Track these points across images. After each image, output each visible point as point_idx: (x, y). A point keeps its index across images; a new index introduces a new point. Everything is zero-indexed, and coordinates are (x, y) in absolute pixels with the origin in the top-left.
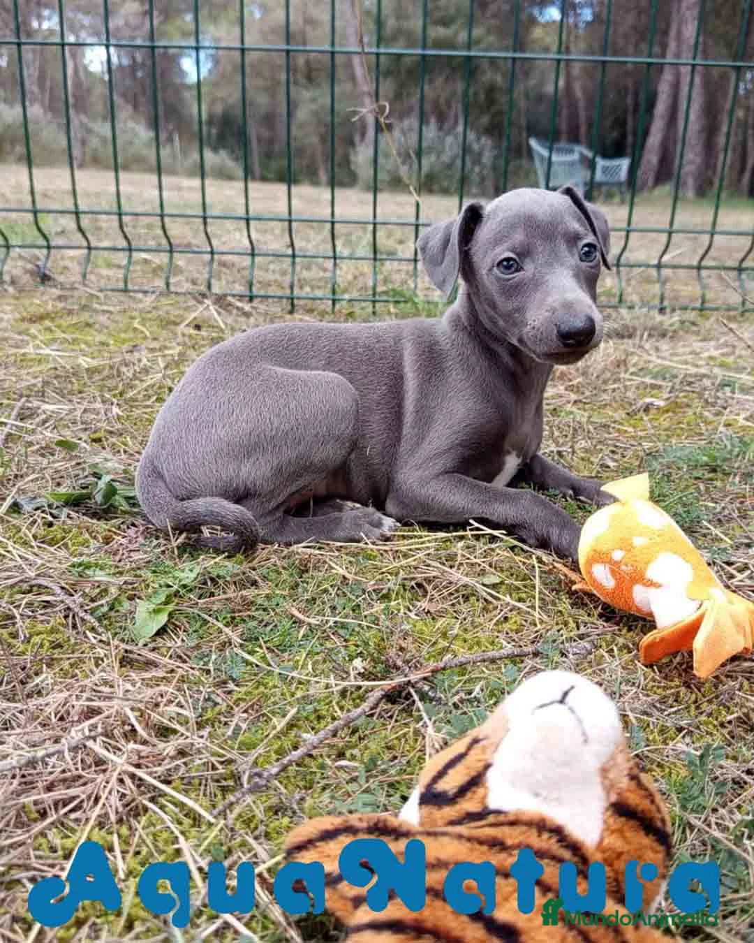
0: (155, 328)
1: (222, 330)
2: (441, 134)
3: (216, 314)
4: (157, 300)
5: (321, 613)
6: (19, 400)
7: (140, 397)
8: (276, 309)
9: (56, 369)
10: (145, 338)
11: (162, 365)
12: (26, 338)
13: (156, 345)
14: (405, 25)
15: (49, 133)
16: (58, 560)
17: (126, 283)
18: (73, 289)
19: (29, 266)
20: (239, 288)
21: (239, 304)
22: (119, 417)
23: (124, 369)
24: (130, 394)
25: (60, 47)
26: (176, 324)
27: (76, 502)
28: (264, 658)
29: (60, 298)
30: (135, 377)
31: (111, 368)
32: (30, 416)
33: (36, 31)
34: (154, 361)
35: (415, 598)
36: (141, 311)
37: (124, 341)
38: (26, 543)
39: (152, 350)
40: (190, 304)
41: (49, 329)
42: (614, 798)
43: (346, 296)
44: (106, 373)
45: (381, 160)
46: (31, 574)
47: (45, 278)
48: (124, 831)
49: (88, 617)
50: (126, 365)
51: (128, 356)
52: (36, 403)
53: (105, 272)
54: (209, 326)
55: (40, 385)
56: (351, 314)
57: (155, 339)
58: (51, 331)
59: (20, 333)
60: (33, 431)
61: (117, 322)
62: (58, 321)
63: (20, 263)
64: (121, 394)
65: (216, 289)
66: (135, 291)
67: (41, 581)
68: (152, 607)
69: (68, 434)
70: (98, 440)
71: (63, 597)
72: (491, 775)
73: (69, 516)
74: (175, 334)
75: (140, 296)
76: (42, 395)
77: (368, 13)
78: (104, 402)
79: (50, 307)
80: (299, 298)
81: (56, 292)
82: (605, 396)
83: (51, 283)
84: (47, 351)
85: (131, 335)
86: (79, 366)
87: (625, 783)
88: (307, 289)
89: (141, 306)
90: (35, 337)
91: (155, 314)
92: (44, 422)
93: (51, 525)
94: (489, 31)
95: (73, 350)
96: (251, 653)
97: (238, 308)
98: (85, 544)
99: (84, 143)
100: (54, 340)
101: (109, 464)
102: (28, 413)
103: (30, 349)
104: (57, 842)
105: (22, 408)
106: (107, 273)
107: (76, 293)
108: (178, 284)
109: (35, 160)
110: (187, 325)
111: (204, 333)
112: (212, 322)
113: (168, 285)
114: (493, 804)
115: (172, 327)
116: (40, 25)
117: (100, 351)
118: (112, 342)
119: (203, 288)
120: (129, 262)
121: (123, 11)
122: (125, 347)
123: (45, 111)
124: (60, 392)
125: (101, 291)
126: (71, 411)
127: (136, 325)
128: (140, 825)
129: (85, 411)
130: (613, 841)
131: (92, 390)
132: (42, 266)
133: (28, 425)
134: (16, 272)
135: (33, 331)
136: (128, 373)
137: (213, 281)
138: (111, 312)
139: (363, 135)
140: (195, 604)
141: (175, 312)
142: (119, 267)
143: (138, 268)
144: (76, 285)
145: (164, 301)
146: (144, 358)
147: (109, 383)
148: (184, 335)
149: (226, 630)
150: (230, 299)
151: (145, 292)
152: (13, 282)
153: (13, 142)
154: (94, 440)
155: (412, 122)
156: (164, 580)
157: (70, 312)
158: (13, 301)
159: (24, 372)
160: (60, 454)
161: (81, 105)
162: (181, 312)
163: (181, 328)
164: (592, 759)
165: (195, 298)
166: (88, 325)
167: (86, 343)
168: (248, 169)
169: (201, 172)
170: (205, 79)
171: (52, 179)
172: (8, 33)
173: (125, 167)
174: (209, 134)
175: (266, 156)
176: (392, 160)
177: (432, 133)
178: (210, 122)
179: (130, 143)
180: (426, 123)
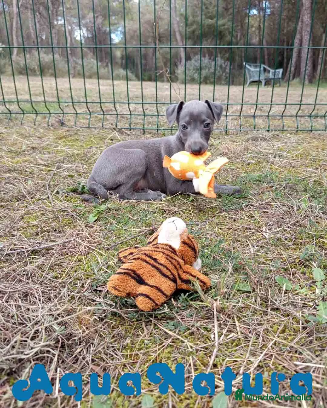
0: (98, 141)
1: (119, 141)
2: (210, 61)
3: (117, 135)
4: (99, 131)
5: (138, 216)
6: (56, 163)
7: (92, 162)
8: (138, 133)
9: (67, 154)
10: (95, 144)
11: (99, 152)
12: (58, 144)
13: (98, 146)
14: (196, 19)
15: (62, 65)
16: (69, 205)
17: (89, 125)
19: (57, 120)
20: (127, 126)
21: (126, 132)
22: (86, 168)
23: (87, 154)
24: (90, 161)
25: (65, 49)
26: (105, 139)
27: (74, 191)
28: (121, 226)
29: (68, 131)
30: (91, 156)
31: (84, 153)
32: (60, 168)
33: (56, 25)
34: (97, 151)
35: (163, 214)
36: (94, 135)
37: (88, 145)
38: (61, 201)
39: (97, 148)
40: (110, 132)
41: (64, 142)
42: (182, 240)
43: (163, 128)
44: (82, 155)
45: (187, 72)
46: (63, 207)
47: (62, 124)
48: (86, 257)
49: (77, 217)
50: (89, 153)
51: (89, 150)
52: (62, 165)
54: (115, 139)
55: (62, 159)
56: (164, 134)
57: (98, 144)
59: (56, 143)
60: (62, 172)
61: (86, 139)
62: (67, 139)
63: (54, 119)
64: (87, 161)
65: (119, 127)
66: (92, 128)
67: (65, 209)
68: (93, 215)
69: (71, 173)
70: (80, 175)
71: (71, 213)
72: (159, 237)
73: (72, 195)
74: (104, 142)
75: (93, 129)
76: (63, 162)
77: (182, 15)
78: (82, 164)
79: (64, 134)
80: (146, 129)
81: (67, 129)
82: (238, 160)
83: (64, 125)
84: (64, 149)
85: (90, 143)
86: (74, 153)
87: (186, 238)
88: (150, 126)
89: (93, 133)
90: (60, 144)
91: (98, 135)
92: (64, 170)
93: (67, 197)
94: (229, 21)
95: (72, 148)
96: (119, 225)
97: (126, 133)
98: (76, 201)
99: (74, 68)
100: (66, 145)
101: (83, 181)
103: (59, 148)
104: (71, 259)
105: (58, 166)
107: (73, 129)
108: (106, 125)
109: (57, 75)
110: (109, 139)
111: (113, 142)
112: (116, 138)
113: (103, 125)
114: (159, 242)
115: (103, 140)
116: (57, 23)
117: (80, 148)
118: (84, 145)
119: (114, 126)
120: (91, 117)
121: (88, 16)
122: (88, 147)
123: (60, 57)
124: (68, 161)
125: (81, 128)
126: (72, 167)
127: (92, 139)
128: (89, 256)
129: (76, 167)
130: (182, 249)
131: (78, 160)
132: (61, 119)
133: (60, 171)
134: (54, 122)
135: (60, 142)
136: (89, 155)
137: (118, 124)
138: (84, 135)
139: (180, 62)
140: (105, 215)
142: (87, 119)
143: (93, 119)
144: (73, 126)
145: (101, 131)
146: (94, 150)
147: (84, 158)
148: (107, 143)
149: (113, 220)
150: (123, 130)
151: (95, 128)
152: (52, 126)
153: (48, 69)
155: (198, 57)
156: (97, 209)
157: (71, 136)
158: (52, 132)
159: (57, 155)
160: (69, 178)
161: (73, 54)
162: (106, 135)
163: (107, 140)
164: (178, 232)
165: (112, 130)
166: (77, 140)
167: (76, 145)
168: (137, 76)
169: (119, 78)
170: (120, 41)
171: (63, 83)
172: (45, 26)
173: (90, 77)
174: (122, 63)
175: (144, 70)
176: (191, 71)
177: (206, 61)
178: (122, 58)
179: (92, 67)
180: (204, 56)
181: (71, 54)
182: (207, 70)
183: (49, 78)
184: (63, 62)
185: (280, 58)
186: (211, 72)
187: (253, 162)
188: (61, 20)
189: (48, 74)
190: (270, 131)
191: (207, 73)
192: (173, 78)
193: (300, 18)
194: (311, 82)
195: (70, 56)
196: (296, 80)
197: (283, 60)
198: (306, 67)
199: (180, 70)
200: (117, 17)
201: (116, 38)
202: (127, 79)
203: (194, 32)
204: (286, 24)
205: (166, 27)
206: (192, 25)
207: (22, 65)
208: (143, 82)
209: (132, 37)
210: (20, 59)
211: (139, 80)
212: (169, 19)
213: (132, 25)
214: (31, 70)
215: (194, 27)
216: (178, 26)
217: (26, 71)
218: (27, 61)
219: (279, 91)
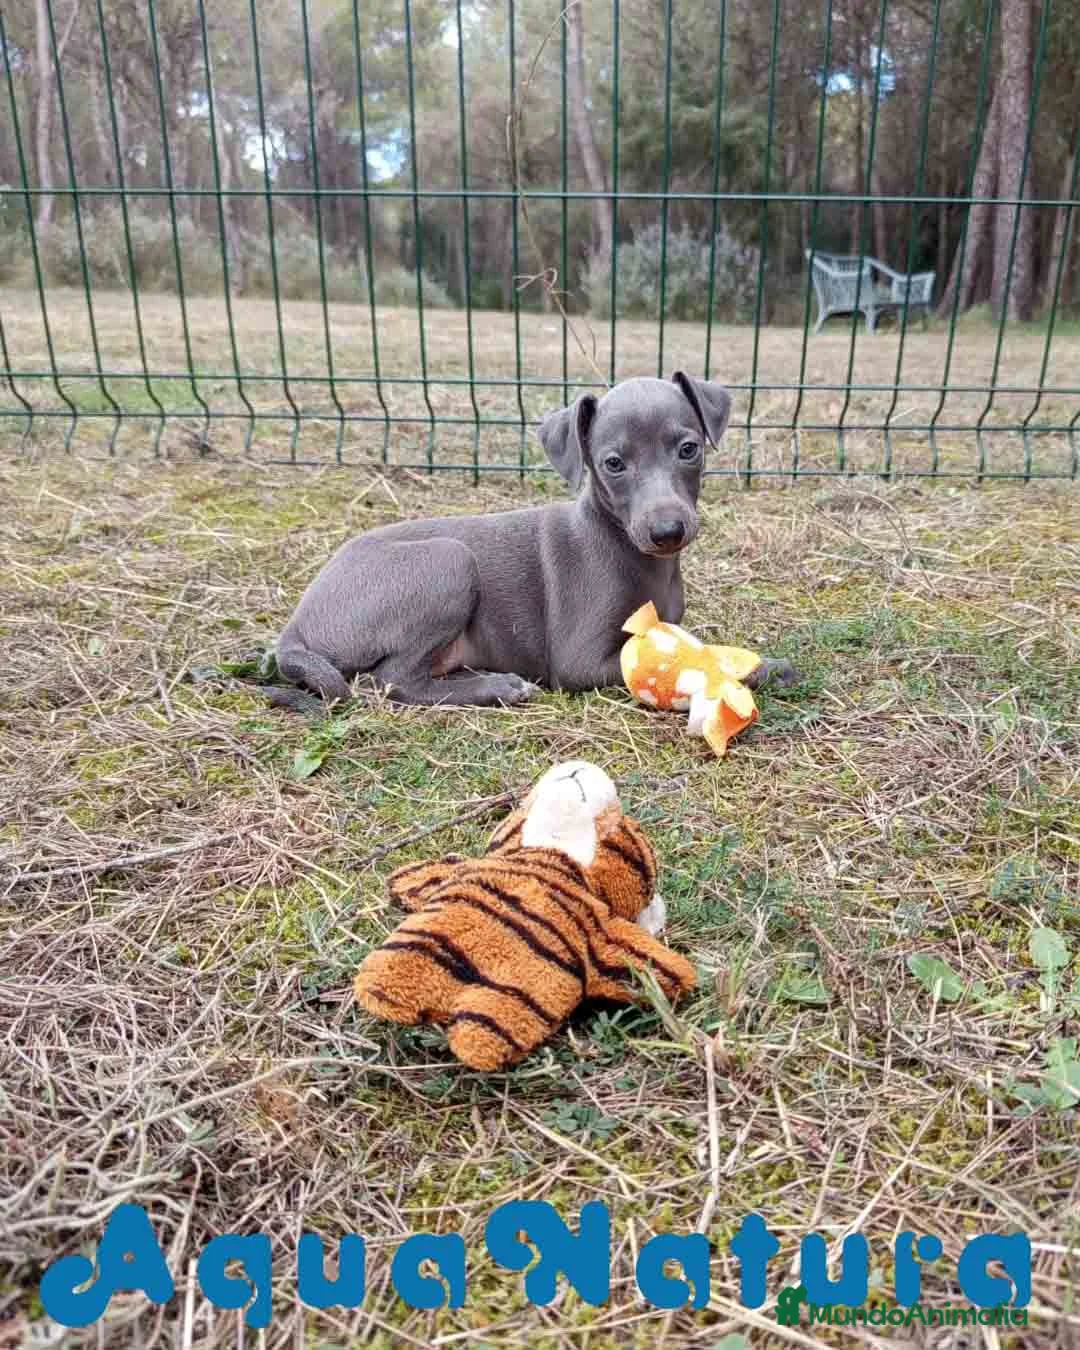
0: (323, 507)
1: (395, 506)
2: (696, 244)
3: (388, 489)
4: (327, 473)
5: (455, 758)
6: (185, 582)
7: (304, 578)
8: (457, 481)
9: (220, 551)
10: (313, 516)
11: (328, 545)
12: (189, 518)
13: (322, 524)
14: (649, 105)
15: (202, 253)
16: (228, 720)
17: (293, 452)
18: (237, 462)
19: (187, 436)
20: (421, 458)
21: (417, 477)
22: (284, 599)
23: (289, 550)
24: (295, 575)
26: (346, 500)
27: (243, 674)
28: (401, 791)
29: (223, 473)
30: (301, 559)
31: (276, 549)
32: (197, 598)
33: (182, 121)
34: (319, 542)
35: (540, 750)
36: (309, 487)
37: (289, 521)
38: (199, 707)
39: (319, 530)
40: (362, 478)
41: (210, 508)
42: (603, 837)
43: (539, 465)
44: (271, 554)
45: (620, 279)
46: (205, 727)
47: (205, 450)
48: (282, 891)
49: (254, 760)
50: (292, 546)
51: (293, 537)
52: (201, 585)
53: (271, 441)
54: (382, 502)
55: (205, 568)
56: (542, 487)
57: (323, 518)
58: (214, 511)
59: (181, 514)
60: (201, 612)
61: (282, 500)
62: (221, 500)
63: (176, 433)
64: (287, 575)
65: (392, 461)
66: (304, 463)
67: (215, 734)
68: (307, 754)
69: (233, 615)
70: (264, 620)
71: (233, 745)
72: (525, 828)
73: (236, 685)
74: (344, 512)
75: (308, 469)
76: (207, 577)
77: (602, 90)
78: (268, 584)
79: (211, 483)
80: (484, 469)
81: (219, 466)
82: (787, 573)
83: (212, 455)
84: (210, 532)
85: (297, 514)
86: (243, 547)
87: (614, 829)
88: (497, 457)
89: (307, 481)
90: (197, 518)
91: (325, 489)
92: (212, 602)
93: (220, 692)
94: (757, 111)
95: (237, 531)
96: (392, 787)
97: (416, 481)
98: (251, 708)
99: (245, 264)
100: (218, 520)
102: (193, 595)
103: (193, 530)
104: (233, 898)
105: (189, 590)
106: (273, 442)
107: (239, 468)
108: (350, 454)
109: (187, 287)
110: (358, 502)
111: (375, 511)
112: (385, 499)
113: (339, 454)
114: (525, 843)
115: (341, 504)
116: (188, 112)
117: (265, 531)
118: (277, 522)
119: (378, 460)
120: (298, 428)
121: (291, 92)
122: (291, 527)
123: (196, 225)
124: (225, 574)
125: (266, 464)
126: (237, 593)
127: (303, 503)
128: (293, 888)
129: (251, 593)
130: (604, 864)
131: (257, 571)
132: (200, 435)
133: (196, 606)
134: (174, 443)
135: (195, 511)
136: (293, 554)
137: (390, 451)
138: (275, 488)
139: (597, 246)
140: (346, 753)
141: (346, 487)
142: (287, 434)
143: (308, 434)
144: (240, 458)
145: (333, 474)
146: (310, 537)
147: (275, 565)
148: (354, 513)
149: (372, 772)
150: (408, 471)
151: (314, 464)
152: (170, 456)
153: (157, 266)
154: (259, 620)
155: (656, 229)
156: (319, 735)
157: (233, 490)
158: (172, 478)
159: (188, 554)
160: (227, 632)
161: (241, 217)
162: (352, 487)
163: (353, 505)
164: (589, 811)
165: (368, 471)
166: (253, 503)
167: (251, 523)
168: (453, 294)
169: (391, 297)
170: (397, 176)
171: (207, 314)
172: (147, 124)
173: (297, 295)
174: (403, 248)
175: (475, 274)
176: (632, 279)
177: (681, 243)
178: (404, 232)
179: (304, 262)
180: (677, 229)
181: (233, 217)
182: (685, 276)
183: (158, 298)
184: (208, 245)
185: (924, 238)
186: (698, 281)
187: (838, 580)
188: (200, 103)
189: (157, 285)
190: (892, 478)
191: (684, 285)
192: (572, 302)
193: (993, 106)
194: (1026, 316)
195: (228, 224)
196: (979, 311)
197: (936, 242)
198: (1010, 267)
199: (596, 274)
200: (385, 94)
201: (385, 164)
202: (421, 302)
203: (641, 146)
204: (945, 125)
205: (551, 131)
206: (636, 123)
207: (69, 253)
208: (476, 315)
209: (437, 163)
210: (62, 232)
211: (459, 306)
212: (561, 103)
213: (438, 123)
214: (100, 270)
215: (643, 130)
216: (590, 128)
217: (82, 274)
218: (87, 240)
219: (925, 345)
